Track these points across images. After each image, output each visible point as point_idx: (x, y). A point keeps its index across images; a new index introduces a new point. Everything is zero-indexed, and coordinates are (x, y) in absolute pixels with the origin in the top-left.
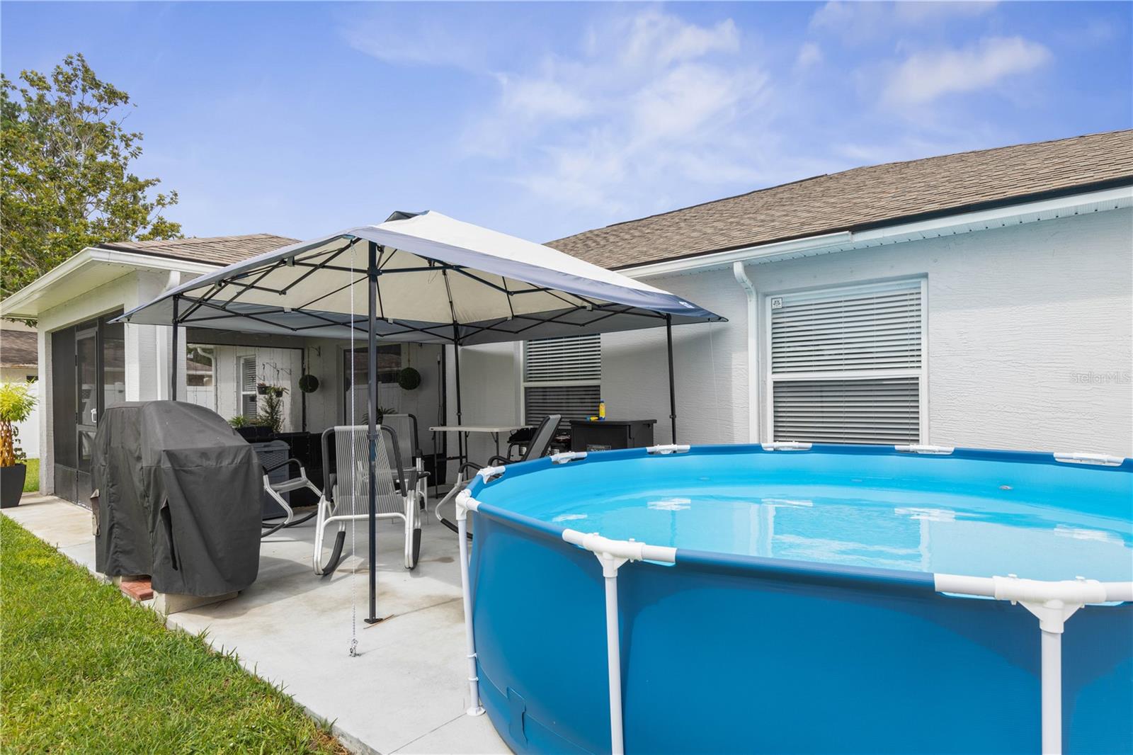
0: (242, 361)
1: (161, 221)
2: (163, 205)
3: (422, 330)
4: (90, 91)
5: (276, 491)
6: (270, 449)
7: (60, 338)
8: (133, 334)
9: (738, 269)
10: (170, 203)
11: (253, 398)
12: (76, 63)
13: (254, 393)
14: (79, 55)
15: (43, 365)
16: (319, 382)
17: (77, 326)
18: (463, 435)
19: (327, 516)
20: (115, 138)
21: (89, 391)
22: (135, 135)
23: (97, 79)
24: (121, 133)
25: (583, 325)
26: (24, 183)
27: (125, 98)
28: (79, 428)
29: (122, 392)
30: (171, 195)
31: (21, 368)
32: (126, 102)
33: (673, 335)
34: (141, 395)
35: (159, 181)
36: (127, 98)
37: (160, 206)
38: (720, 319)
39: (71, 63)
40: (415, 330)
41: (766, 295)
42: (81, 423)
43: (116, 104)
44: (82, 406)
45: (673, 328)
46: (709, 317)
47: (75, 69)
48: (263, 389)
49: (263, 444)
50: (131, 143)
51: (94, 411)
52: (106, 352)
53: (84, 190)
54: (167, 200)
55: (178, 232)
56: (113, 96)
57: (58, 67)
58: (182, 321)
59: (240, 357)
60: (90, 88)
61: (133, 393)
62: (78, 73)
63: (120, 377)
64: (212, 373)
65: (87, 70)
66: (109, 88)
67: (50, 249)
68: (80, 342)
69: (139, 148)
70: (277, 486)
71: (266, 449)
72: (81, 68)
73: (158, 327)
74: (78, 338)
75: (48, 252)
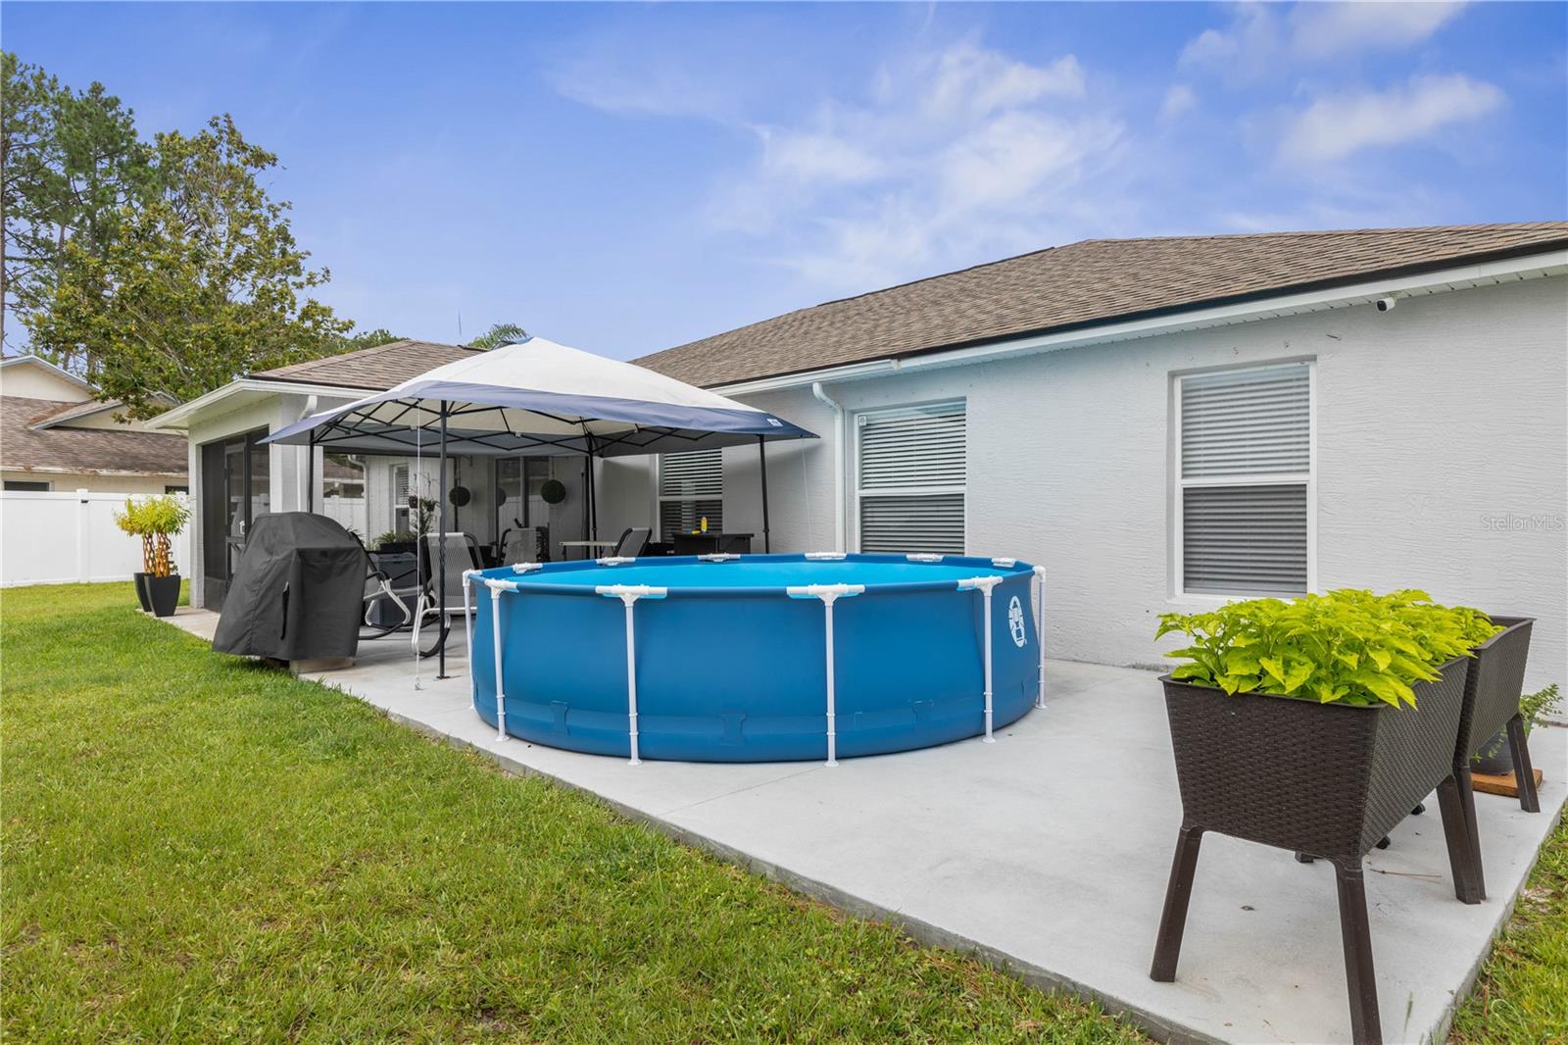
0: (395, 471)
1: (313, 304)
2: (314, 284)
3: (552, 443)
4: (235, 155)
5: (396, 595)
6: (399, 560)
7: (209, 451)
8: (277, 454)
9: (817, 389)
10: (322, 282)
11: (405, 513)
12: (222, 124)
13: (405, 506)
14: (226, 116)
15: (193, 477)
16: (471, 495)
17: (226, 440)
18: (598, 549)
19: (425, 607)
20: (261, 206)
21: (236, 504)
22: (283, 205)
23: (243, 140)
24: (269, 203)
25: (696, 439)
26: (167, 269)
27: (274, 160)
28: (228, 540)
29: (267, 504)
30: (323, 272)
31: (160, 476)
32: (274, 165)
33: (767, 453)
34: (283, 508)
35: (309, 254)
36: (275, 160)
37: (311, 286)
38: (812, 435)
39: (217, 124)
40: (545, 443)
41: (853, 412)
42: (230, 535)
43: (263, 167)
44: (230, 518)
45: (766, 444)
46: (803, 434)
47: (220, 132)
48: (413, 502)
49: (392, 555)
50: (278, 213)
51: (242, 523)
52: (253, 457)
53: (229, 273)
54: (319, 278)
55: (330, 317)
56: (260, 159)
57: (204, 131)
58: (318, 441)
59: (393, 466)
60: (236, 152)
61: (277, 506)
62: (224, 135)
63: (265, 487)
64: (363, 482)
65: (233, 132)
66: (256, 151)
67: (192, 343)
68: (229, 456)
69: (287, 220)
70: (396, 591)
71: (395, 560)
72: (227, 130)
73: (298, 447)
74: (227, 452)
75: (191, 345)
